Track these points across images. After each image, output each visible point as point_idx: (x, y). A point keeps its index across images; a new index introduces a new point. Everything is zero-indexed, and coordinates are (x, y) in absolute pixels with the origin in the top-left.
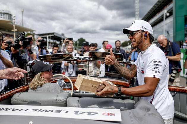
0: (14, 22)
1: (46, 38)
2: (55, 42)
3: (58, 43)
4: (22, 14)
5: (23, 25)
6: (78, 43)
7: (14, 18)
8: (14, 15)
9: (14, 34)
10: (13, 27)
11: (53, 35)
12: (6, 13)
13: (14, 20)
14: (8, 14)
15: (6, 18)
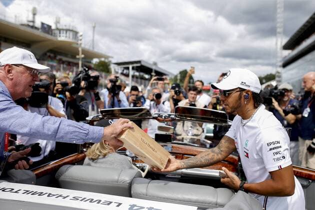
0: (81, 44)
1: (128, 68)
2: (143, 76)
3: (147, 76)
4: (94, 31)
5: (93, 48)
6: (179, 77)
7: (80, 38)
8: (81, 34)
9: (80, 63)
10: (79, 51)
11: (139, 65)
12: (69, 30)
13: (81, 40)
14: (72, 31)
15: (69, 37)
